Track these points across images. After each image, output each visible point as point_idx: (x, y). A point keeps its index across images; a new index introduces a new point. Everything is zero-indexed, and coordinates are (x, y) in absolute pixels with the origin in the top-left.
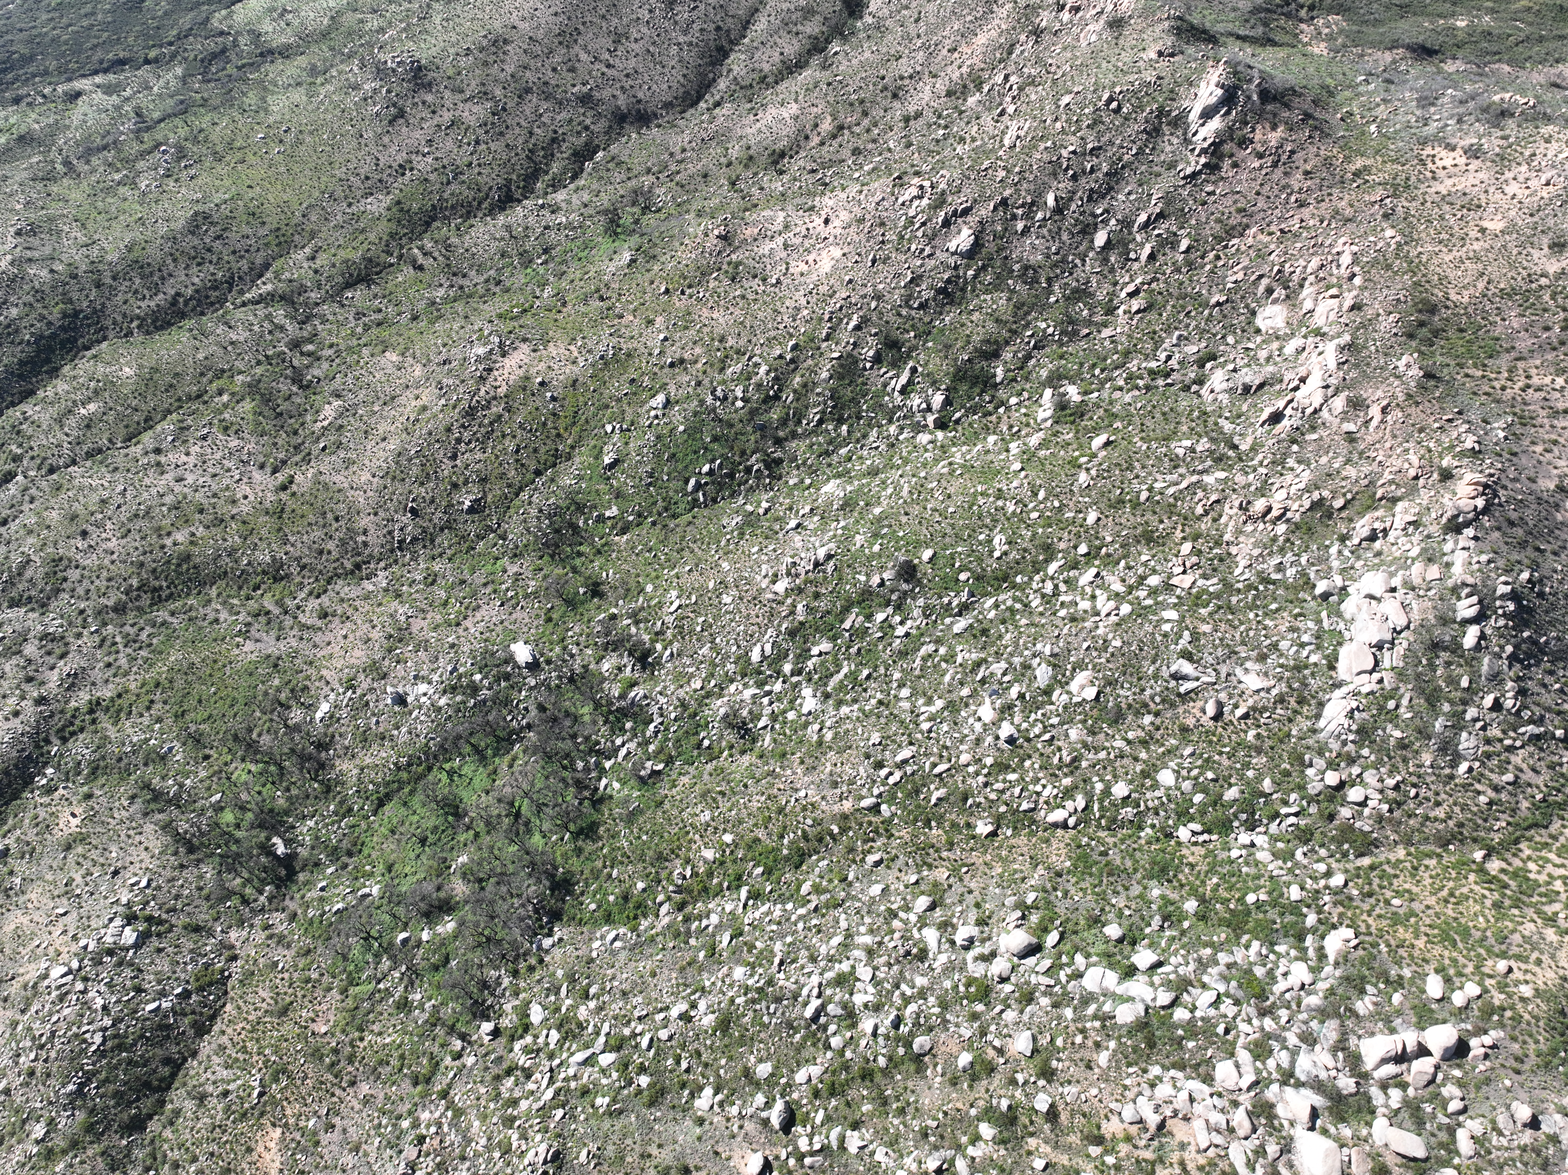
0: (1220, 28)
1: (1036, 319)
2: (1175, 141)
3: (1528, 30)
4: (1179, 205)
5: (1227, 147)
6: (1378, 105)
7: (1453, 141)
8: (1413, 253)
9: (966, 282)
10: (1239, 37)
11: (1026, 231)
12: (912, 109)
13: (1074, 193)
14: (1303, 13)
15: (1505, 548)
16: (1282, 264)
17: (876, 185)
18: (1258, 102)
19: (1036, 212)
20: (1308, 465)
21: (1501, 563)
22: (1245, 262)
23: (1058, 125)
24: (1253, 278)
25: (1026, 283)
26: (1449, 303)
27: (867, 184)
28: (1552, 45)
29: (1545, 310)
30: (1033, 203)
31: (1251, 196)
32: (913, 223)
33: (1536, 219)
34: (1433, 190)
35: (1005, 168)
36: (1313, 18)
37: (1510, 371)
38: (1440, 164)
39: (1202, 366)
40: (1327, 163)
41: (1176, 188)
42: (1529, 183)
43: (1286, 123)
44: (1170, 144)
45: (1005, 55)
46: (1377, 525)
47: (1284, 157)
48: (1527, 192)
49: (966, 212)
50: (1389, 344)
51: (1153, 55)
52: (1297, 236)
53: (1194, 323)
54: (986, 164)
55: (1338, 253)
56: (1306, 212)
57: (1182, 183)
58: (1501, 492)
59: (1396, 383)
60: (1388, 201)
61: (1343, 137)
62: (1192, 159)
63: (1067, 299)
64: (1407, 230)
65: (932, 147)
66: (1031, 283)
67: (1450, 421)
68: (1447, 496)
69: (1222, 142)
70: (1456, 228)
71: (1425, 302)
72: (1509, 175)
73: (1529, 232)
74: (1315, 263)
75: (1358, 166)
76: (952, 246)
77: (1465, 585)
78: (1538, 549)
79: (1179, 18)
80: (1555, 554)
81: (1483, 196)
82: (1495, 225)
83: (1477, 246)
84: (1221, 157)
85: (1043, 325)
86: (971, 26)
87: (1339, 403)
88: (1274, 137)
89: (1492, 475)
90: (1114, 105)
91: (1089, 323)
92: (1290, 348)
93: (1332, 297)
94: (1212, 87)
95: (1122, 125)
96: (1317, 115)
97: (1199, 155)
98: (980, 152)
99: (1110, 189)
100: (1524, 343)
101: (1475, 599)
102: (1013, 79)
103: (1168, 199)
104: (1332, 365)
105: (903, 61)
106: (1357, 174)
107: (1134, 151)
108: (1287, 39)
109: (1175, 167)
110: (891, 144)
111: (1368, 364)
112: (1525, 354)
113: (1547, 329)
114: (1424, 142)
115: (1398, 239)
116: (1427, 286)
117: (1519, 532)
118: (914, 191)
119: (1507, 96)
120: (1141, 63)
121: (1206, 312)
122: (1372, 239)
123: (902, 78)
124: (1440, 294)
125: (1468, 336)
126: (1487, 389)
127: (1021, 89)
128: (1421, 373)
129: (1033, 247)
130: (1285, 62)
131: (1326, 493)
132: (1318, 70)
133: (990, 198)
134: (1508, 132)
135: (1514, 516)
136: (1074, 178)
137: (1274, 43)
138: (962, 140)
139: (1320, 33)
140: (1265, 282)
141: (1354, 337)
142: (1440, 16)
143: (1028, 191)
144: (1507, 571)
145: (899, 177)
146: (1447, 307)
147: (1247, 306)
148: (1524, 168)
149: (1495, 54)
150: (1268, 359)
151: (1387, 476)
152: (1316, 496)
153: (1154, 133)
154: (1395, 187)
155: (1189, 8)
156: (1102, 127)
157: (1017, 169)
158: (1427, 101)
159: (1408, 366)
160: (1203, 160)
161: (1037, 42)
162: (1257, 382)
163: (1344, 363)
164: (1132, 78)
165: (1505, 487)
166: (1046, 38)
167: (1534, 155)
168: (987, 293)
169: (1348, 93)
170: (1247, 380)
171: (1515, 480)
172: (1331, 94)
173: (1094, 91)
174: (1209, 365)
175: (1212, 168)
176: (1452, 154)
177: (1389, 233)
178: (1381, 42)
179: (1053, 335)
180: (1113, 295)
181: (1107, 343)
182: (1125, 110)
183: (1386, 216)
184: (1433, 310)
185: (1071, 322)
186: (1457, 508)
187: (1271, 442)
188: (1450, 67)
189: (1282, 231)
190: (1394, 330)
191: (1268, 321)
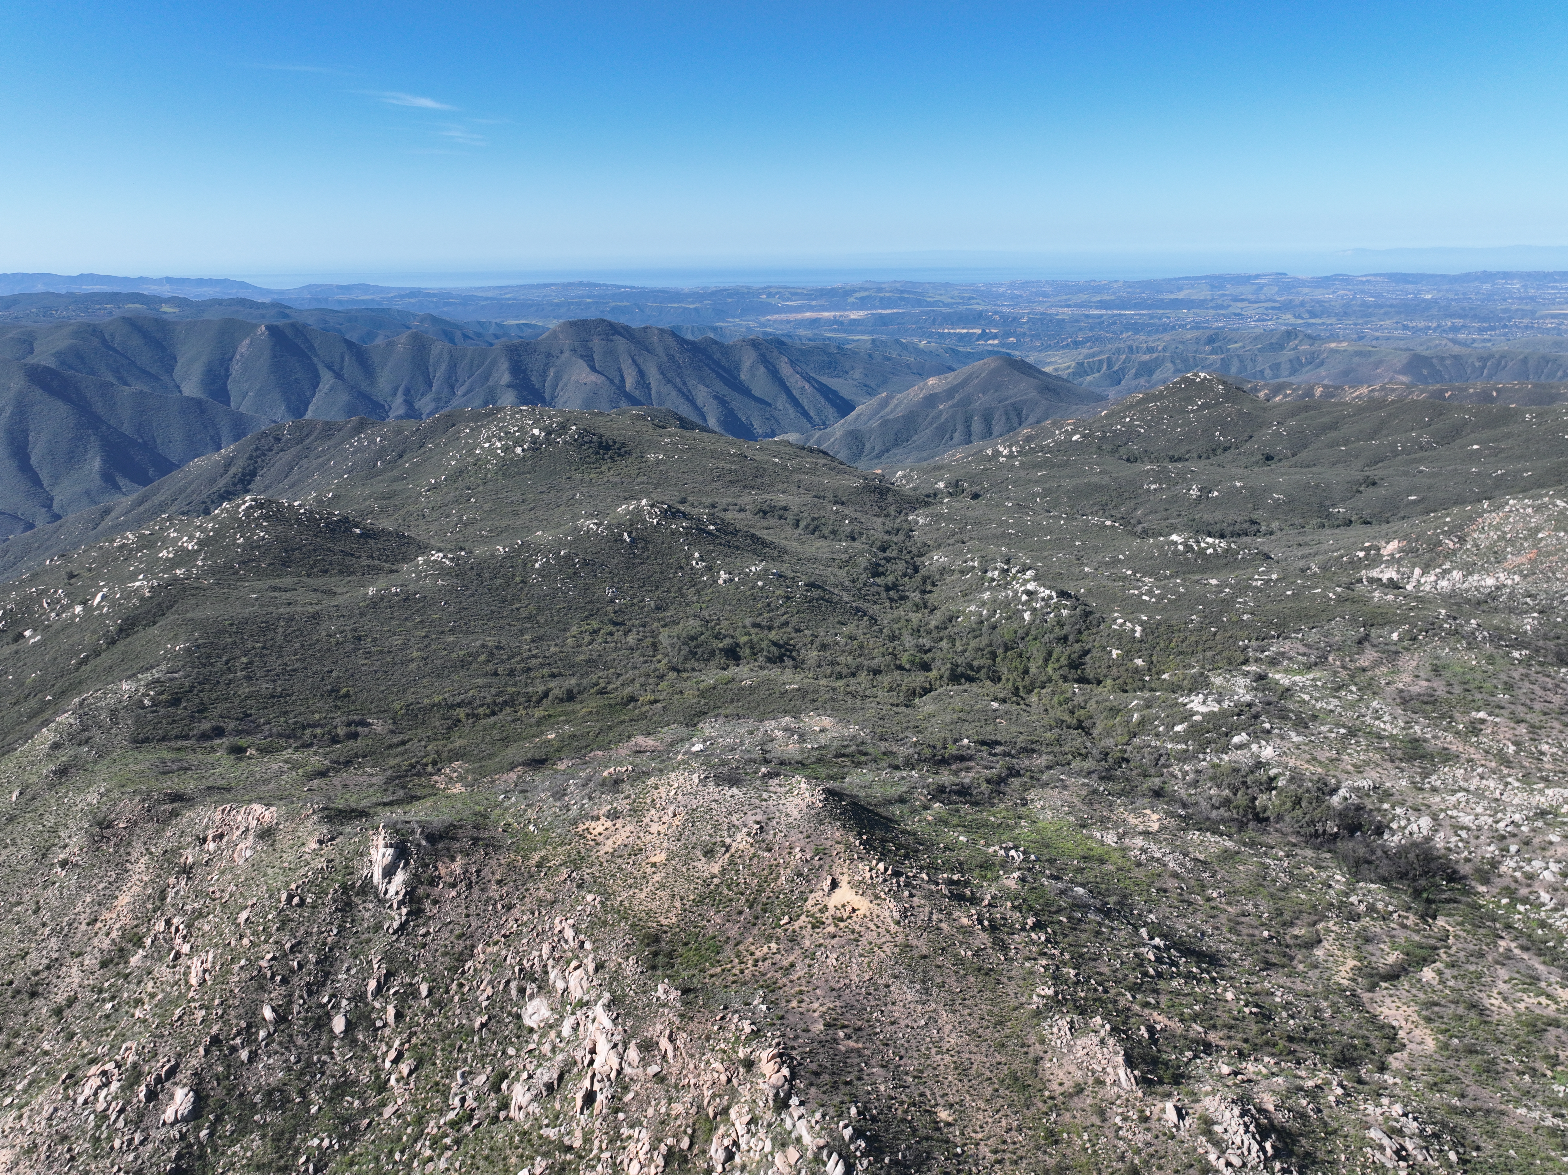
0: (365, 803)
1: (305, 1140)
2: (371, 906)
3: (599, 725)
4: (402, 958)
5: (421, 891)
6: (526, 811)
7: (595, 813)
8: (616, 904)
9: (202, 1146)
10: (385, 804)
11: (253, 1057)
12: (61, 999)
13: (291, 995)
14: (430, 769)
15: (826, 1097)
16: (520, 963)
17: (40, 1099)
18: (429, 846)
19: (257, 1033)
20: (641, 1125)
21: (832, 1112)
22: (487, 977)
23: (245, 941)
24: (501, 987)
25: (276, 1109)
26: (664, 928)
27: (27, 1104)
28: (620, 728)
29: (731, 900)
30: (249, 1026)
31: (463, 920)
32: (107, 1117)
33: (683, 841)
34: (602, 852)
35: (201, 1007)
36: (439, 770)
37: (738, 956)
38: (595, 832)
39: (499, 1089)
40: (511, 867)
41: (391, 944)
42: (663, 820)
43: (461, 852)
44: (367, 911)
45: (158, 903)
46: (727, 1142)
47: (474, 878)
48: (666, 826)
49: (172, 1072)
50: (641, 982)
51: (315, 846)
52: (519, 934)
53: (470, 1055)
54: (178, 1012)
55: (560, 932)
56: (516, 912)
57: (394, 938)
58: (794, 1053)
59: (666, 1011)
60: (574, 874)
61: (512, 843)
62: (394, 914)
63: (329, 1100)
64: (602, 890)
65: (102, 1026)
66: (282, 1106)
67: (723, 1018)
68: (760, 1081)
69: (414, 889)
70: (635, 872)
71: (647, 936)
72: (646, 820)
73: (684, 852)
74: (546, 949)
75: (537, 859)
76: (169, 1115)
77: (820, 1148)
78: (847, 1083)
79: (324, 809)
80: (859, 1079)
81: (638, 842)
82: (660, 858)
83: (657, 878)
84: (420, 901)
85: (316, 1141)
86: (108, 892)
87: (633, 1054)
88: (457, 866)
89: (778, 1044)
90: (296, 900)
91: (365, 1111)
92: (566, 1029)
93: (576, 968)
94: (382, 850)
95: (312, 914)
96: (482, 835)
97: (399, 908)
98: (163, 1007)
99: (327, 975)
100: (733, 931)
101: (835, 1156)
102: (175, 921)
103: (388, 957)
104: (608, 1024)
105: (33, 955)
106: (539, 865)
107: (335, 931)
108: (426, 791)
109: (382, 927)
110: (46, 1046)
111: (636, 1008)
112: (739, 938)
113: (740, 913)
114: (575, 822)
115: (599, 899)
116: (642, 923)
117: (825, 1077)
118: (95, 1082)
119: (612, 770)
120: (306, 856)
121: (476, 1039)
122: (579, 908)
123: (36, 973)
124: (655, 925)
125: (693, 945)
126: (732, 978)
127: (189, 926)
128: (679, 993)
129: (268, 1067)
130: (435, 808)
131: (670, 1141)
132: (464, 804)
133: (196, 1044)
134: (627, 793)
135: (814, 1067)
136: (285, 981)
137: (418, 798)
138: (139, 1002)
139: (451, 778)
140: (513, 985)
141: (612, 992)
142: (534, 736)
143: (239, 1017)
144: (840, 1116)
145: (70, 1076)
146: (665, 932)
147: (510, 1014)
148: (653, 811)
149: (587, 747)
150: (553, 1050)
151: (708, 1093)
152: (663, 1149)
153: (346, 907)
154: (574, 862)
155: (330, 799)
156: (293, 924)
157: (217, 1002)
158: (559, 794)
159: (666, 992)
160: (404, 911)
161: (189, 878)
162: (555, 1076)
163: (617, 1018)
164: (303, 872)
165: (793, 1048)
166: (198, 871)
167: (653, 800)
168: (233, 1143)
169: (498, 811)
170: (546, 1079)
171: (796, 1038)
172: (485, 817)
173: (270, 897)
174: (504, 1086)
175: (416, 913)
176: (599, 822)
177: (590, 897)
178: (502, 768)
179: (331, 1146)
180: (378, 1070)
181: (394, 1121)
182: (309, 900)
183: (580, 886)
184: (656, 939)
185: (345, 1121)
186: (773, 1087)
187: (598, 1124)
188: (562, 766)
189: (504, 936)
190: (639, 970)
191: (535, 1017)
